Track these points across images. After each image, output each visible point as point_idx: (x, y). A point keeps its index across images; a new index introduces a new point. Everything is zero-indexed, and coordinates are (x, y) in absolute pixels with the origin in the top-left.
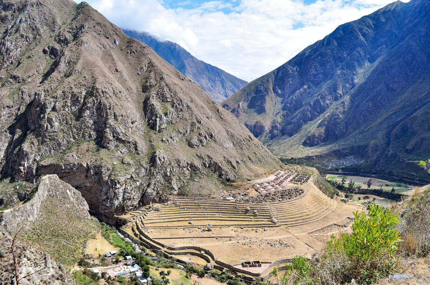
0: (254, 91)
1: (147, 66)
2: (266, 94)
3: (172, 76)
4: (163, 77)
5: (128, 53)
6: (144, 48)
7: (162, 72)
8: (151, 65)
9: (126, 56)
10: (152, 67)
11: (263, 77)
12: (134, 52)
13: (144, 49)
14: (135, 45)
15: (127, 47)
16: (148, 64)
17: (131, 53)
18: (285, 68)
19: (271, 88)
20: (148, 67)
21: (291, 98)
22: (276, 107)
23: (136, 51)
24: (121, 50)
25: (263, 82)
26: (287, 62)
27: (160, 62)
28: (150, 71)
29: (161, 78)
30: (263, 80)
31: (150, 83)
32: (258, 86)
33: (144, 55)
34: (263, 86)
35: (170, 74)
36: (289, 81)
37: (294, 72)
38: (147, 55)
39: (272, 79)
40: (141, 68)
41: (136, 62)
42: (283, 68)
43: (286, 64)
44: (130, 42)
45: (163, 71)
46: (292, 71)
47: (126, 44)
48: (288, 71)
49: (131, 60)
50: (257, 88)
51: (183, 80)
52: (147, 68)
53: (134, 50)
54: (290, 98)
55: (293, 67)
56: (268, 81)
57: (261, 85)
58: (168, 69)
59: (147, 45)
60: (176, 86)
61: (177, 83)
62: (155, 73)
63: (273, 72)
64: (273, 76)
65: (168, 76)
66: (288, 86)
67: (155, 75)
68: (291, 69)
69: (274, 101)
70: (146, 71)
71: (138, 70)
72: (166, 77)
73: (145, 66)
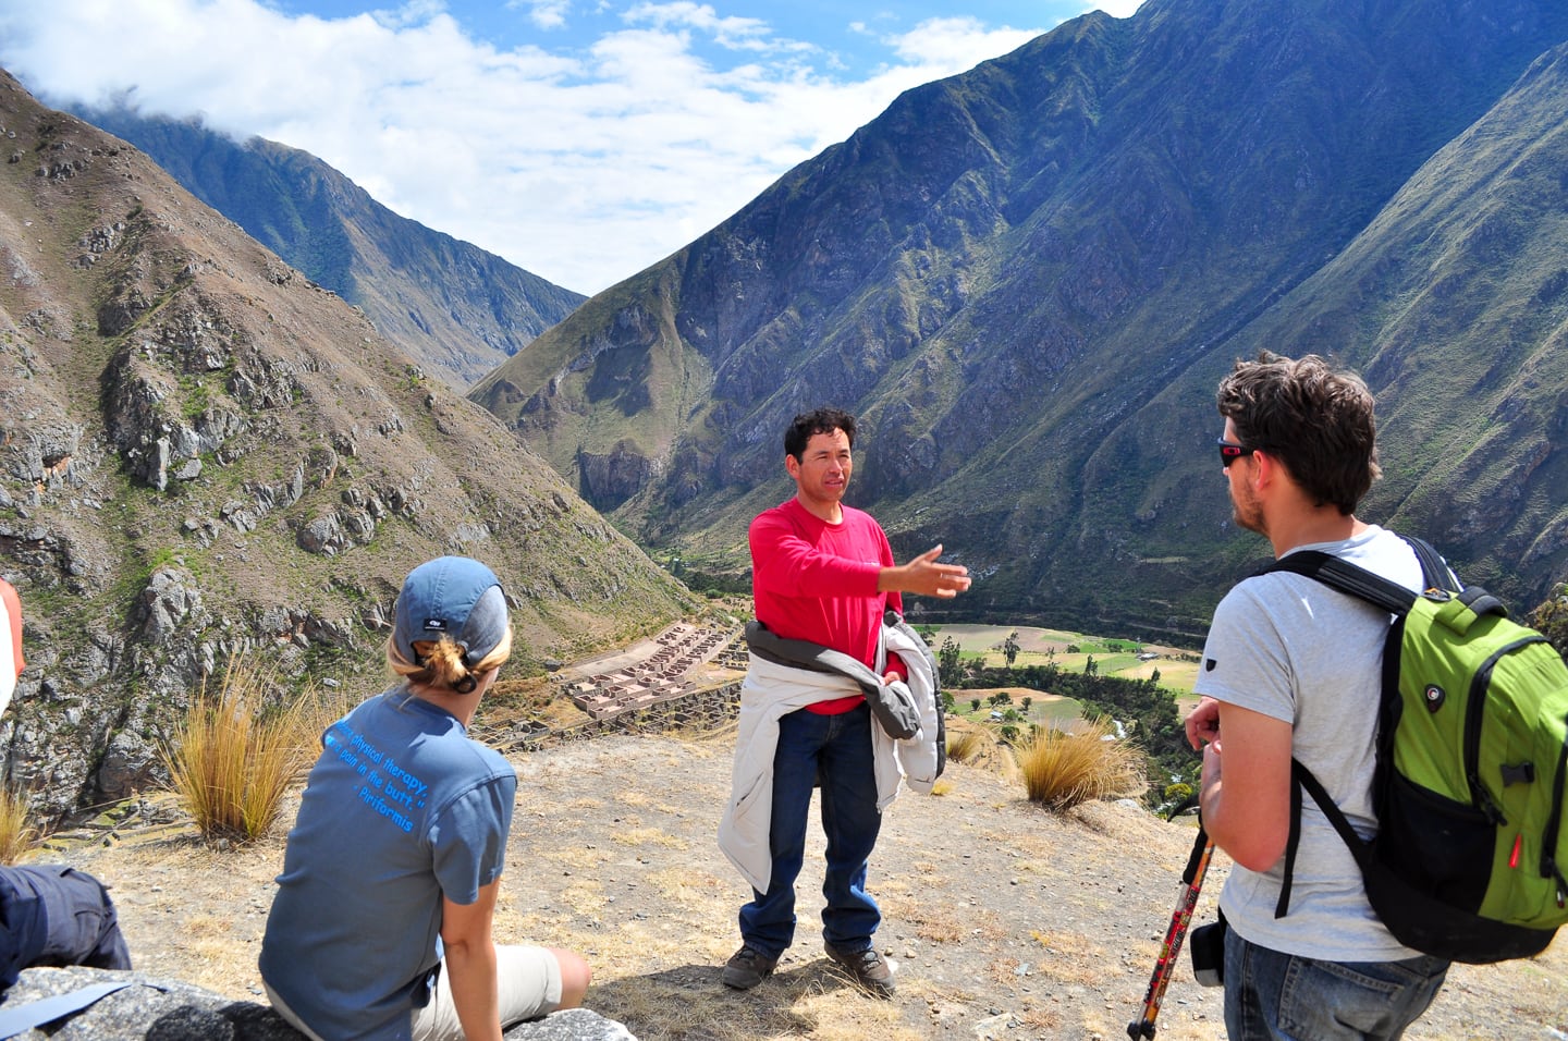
0: (607, 328)
1: (121, 227)
2: (654, 341)
3: (232, 268)
4: (188, 268)
5: (40, 173)
6: (113, 153)
7: (184, 250)
8: (140, 220)
9: (33, 187)
10: (144, 231)
11: (638, 277)
12: (66, 171)
13: (113, 160)
14: (70, 141)
15: (38, 150)
16: (130, 217)
17: (53, 174)
18: (717, 244)
19: (671, 320)
20: (128, 231)
21: (742, 353)
22: (689, 385)
23: (78, 167)
24: (11, 162)
25: (639, 299)
26: (725, 223)
27: (184, 210)
28: (135, 249)
29: (180, 274)
30: (639, 288)
31: (132, 295)
32: (621, 310)
33: (111, 181)
34: (640, 310)
35: (223, 259)
36: (734, 293)
37: (750, 258)
38: (122, 181)
39: (672, 285)
40: (97, 237)
41: (75, 210)
42: (710, 245)
43: (719, 228)
44: (51, 128)
45: (189, 245)
46: (743, 256)
47: (36, 140)
48: (729, 256)
49: (54, 201)
50: (617, 318)
51: (281, 282)
52: (121, 235)
53: (65, 162)
54: (737, 354)
55: (747, 242)
56: (656, 291)
57: (630, 308)
58: (217, 240)
59: (126, 143)
60: (246, 308)
61: (252, 295)
62: (155, 254)
63: (676, 259)
64: (675, 273)
65: (209, 266)
66: (732, 309)
67: (156, 263)
68: (739, 247)
69: (682, 366)
70: (119, 248)
71: (81, 244)
72: (201, 268)
73: (116, 227)
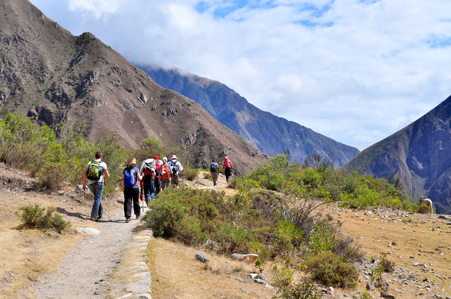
1: (195, 135)
2: (395, 172)
3: (237, 151)
4: (223, 152)
5: (163, 114)
6: (189, 105)
7: (221, 145)
8: (202, 133)
9: (162, 121)
10: (205, 137)
12: (173, 113)
13: (190, 108)
14: (173, 101)
15: (161, 104)
16: (198, 131)
17: (168, 115)
18: (428, 122)
20: (198, 137)
22: (415, 194)
23: (177, 111)
24: (152, 110)
25: (387, 150)
27: (216, 127)
28: (203, 144)
29: (220, 154)
31: (203, 163)
32: (378, 156)
33: (190, 116)
34: (389, 157)
35: (233, 147)
36: (438, 146)
38: (194, 116)
39: (405, 143)
40: (187, 140)
41: (177, 129)
44: (165, 96)
45: (222, 142)
47: (160, 101)
49: (169, 125)
52: (195, 138)
53: (173, 110)
56: (396, 147)
57: (383, 156)
58: (229, 139)
59: (193, 101)
62: (210, 146)
64: (406, 137)
65: (231, 151)
66: (437, 155)
67: (211, 150)
69: (411, 184)
70: (195, 143)
71: (181, 142)
72: (228, 152)
73: (193, 135)
